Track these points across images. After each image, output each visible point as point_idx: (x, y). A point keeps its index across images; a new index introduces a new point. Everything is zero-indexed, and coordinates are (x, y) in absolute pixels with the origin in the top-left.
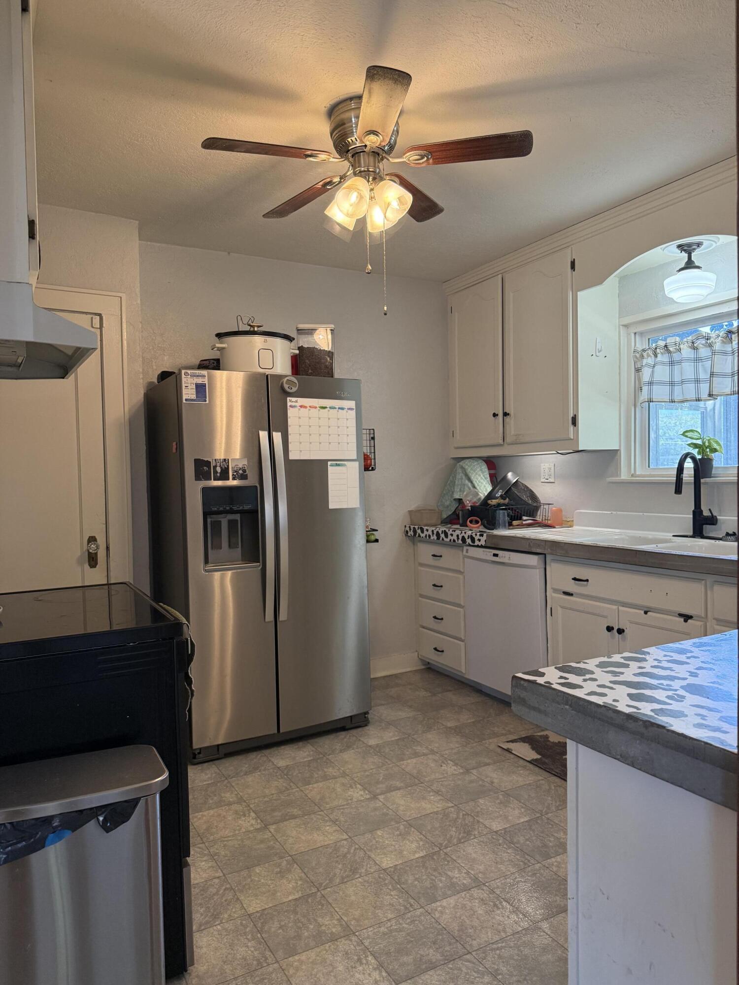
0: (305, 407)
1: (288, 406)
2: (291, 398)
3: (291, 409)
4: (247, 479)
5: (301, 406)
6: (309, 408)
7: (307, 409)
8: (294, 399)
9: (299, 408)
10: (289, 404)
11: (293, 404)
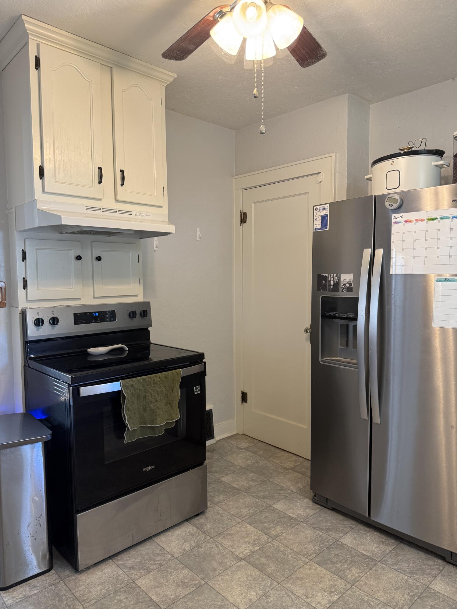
0: (411, 221)
1: (392, 222)
2: (395, 215)
3: (395, 225)
4: (352, 291)
5: (406, 221)
6: (414, 222)
7: (413, 224)
8: (398, 215)
9: (404, 223)
10: (393, 220)
11: (398, 220)
